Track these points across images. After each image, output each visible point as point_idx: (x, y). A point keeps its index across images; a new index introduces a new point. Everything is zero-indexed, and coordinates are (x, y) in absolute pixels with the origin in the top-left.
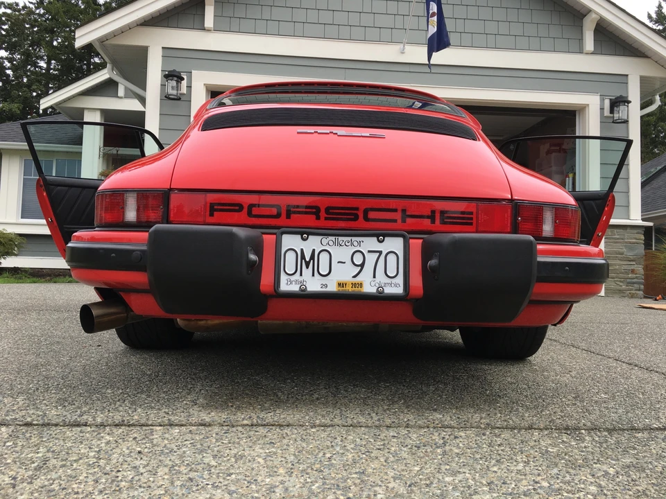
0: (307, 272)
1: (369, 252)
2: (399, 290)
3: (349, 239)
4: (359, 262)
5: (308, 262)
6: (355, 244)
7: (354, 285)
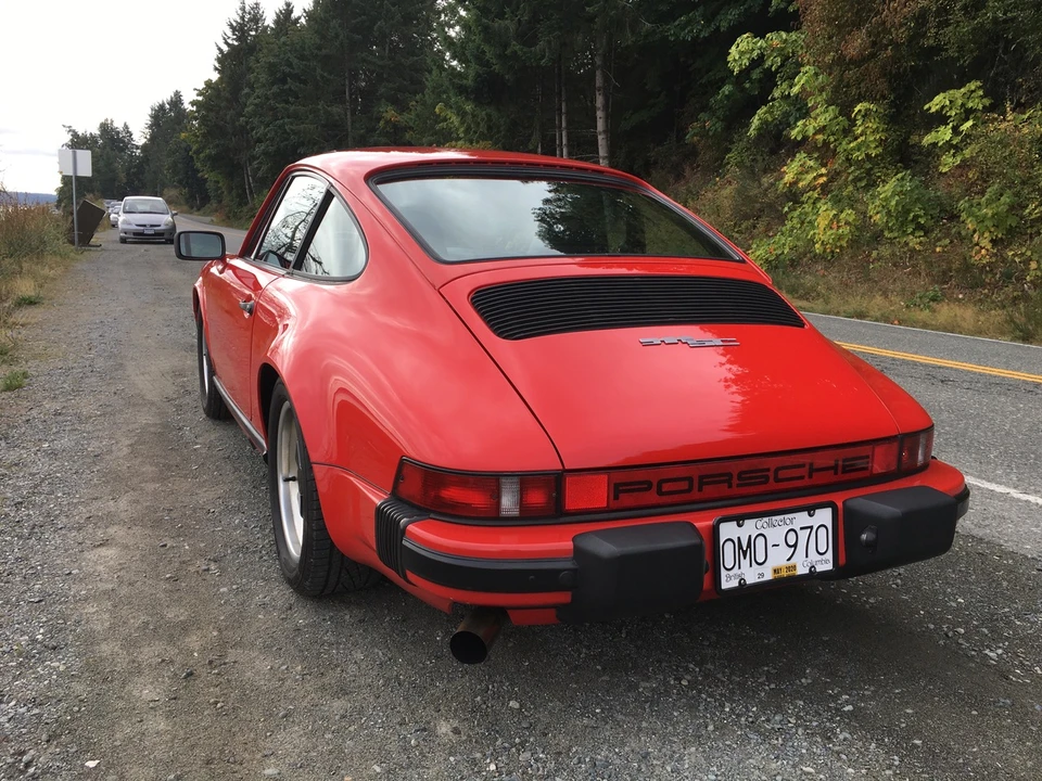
0: (745, 563)
1: (802, 528)
2: (829, 567)
3: (782, 517)
4: (792, 543)
5: (745, 550)
6: (788, 521)
7: (788, 568)
